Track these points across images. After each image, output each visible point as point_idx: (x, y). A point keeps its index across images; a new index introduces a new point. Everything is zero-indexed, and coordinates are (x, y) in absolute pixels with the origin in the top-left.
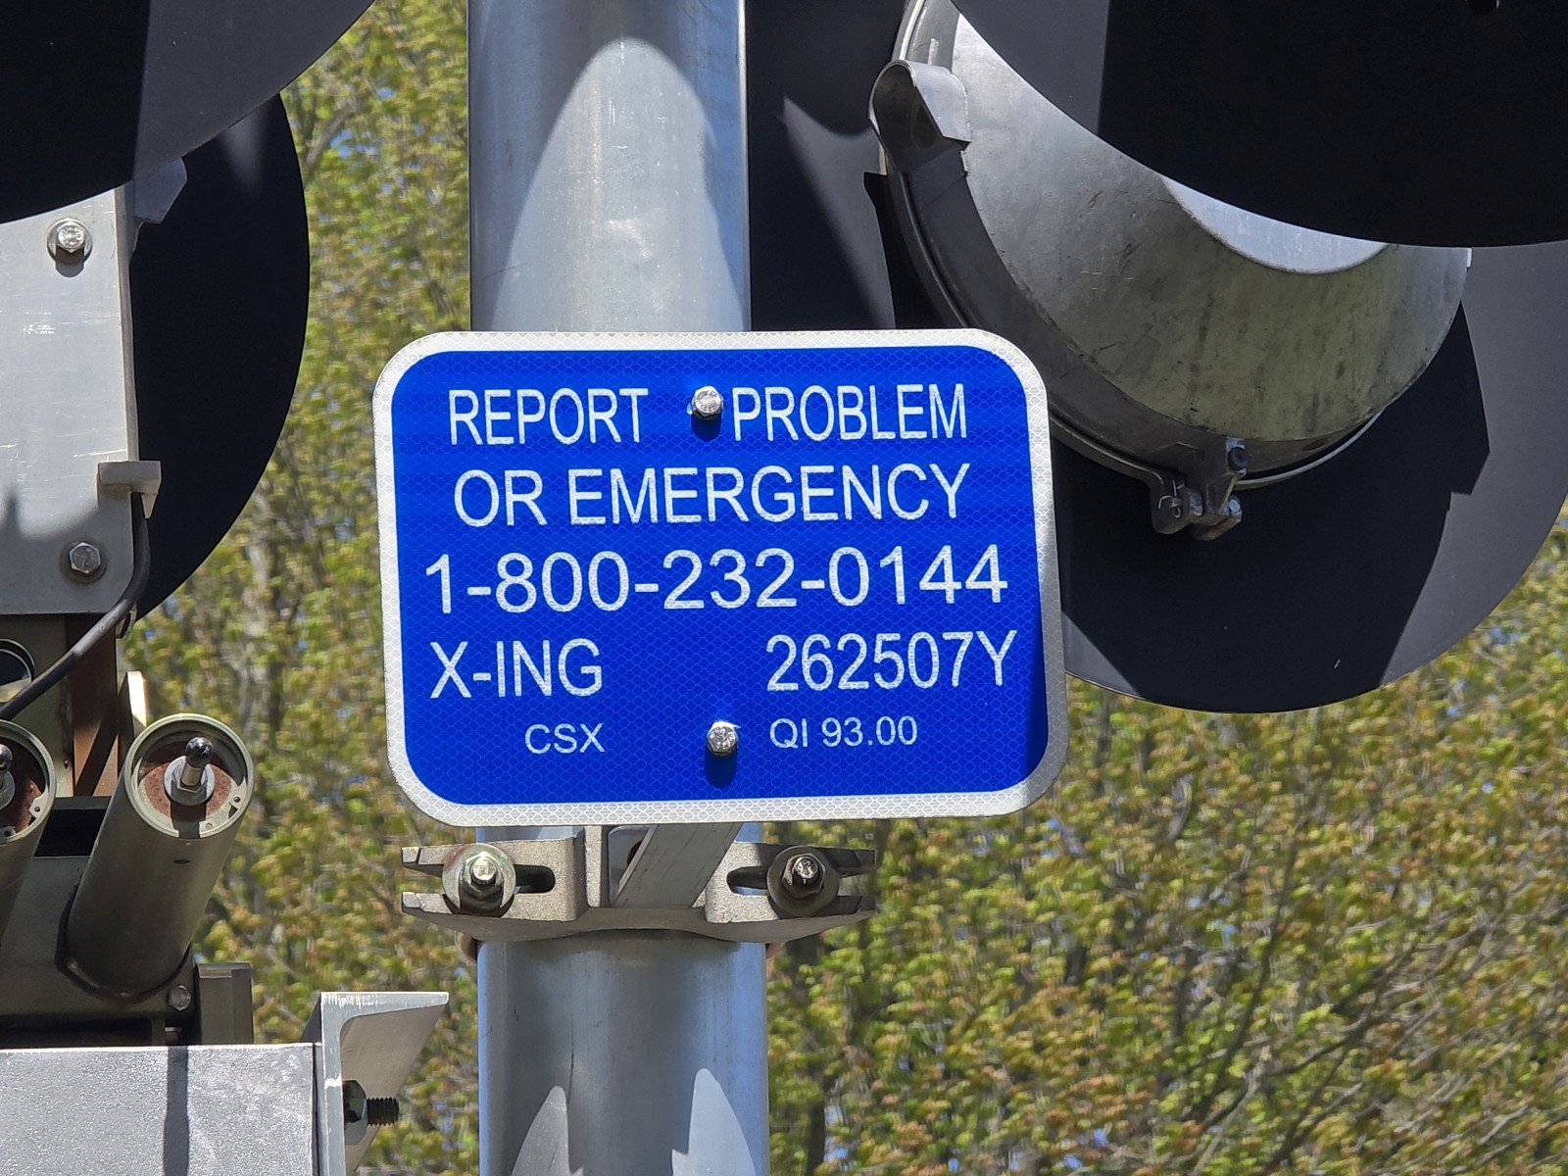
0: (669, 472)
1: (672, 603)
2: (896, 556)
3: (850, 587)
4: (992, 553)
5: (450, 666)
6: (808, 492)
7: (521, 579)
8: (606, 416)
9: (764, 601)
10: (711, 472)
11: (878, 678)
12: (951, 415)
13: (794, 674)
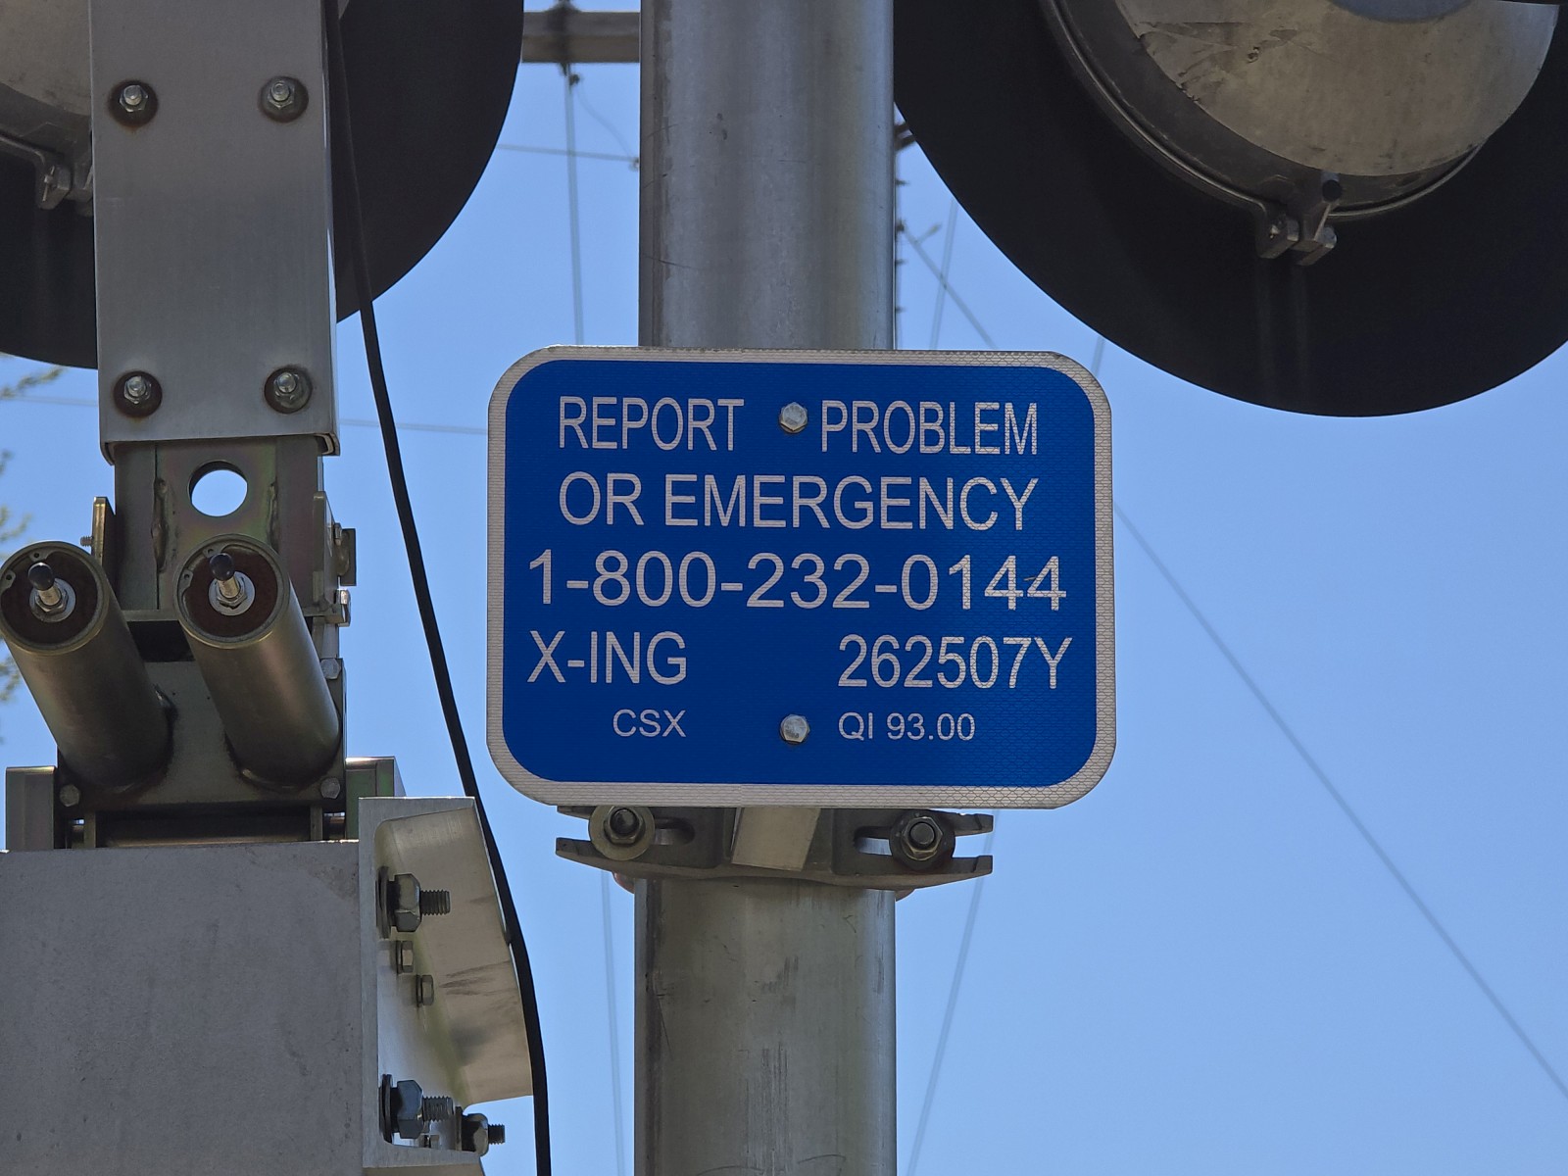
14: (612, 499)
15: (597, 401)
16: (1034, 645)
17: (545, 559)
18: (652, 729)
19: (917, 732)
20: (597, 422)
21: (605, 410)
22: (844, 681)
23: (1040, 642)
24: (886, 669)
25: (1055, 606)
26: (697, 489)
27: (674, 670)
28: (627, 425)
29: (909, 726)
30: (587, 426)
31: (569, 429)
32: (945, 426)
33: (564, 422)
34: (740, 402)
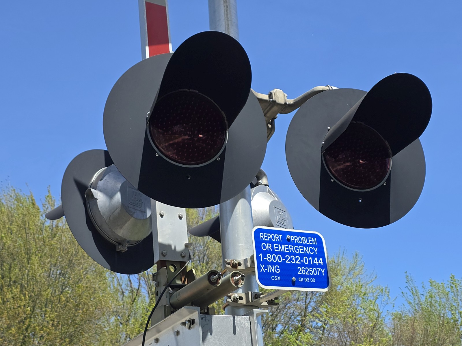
0: (285, 246)
1: (287, 262)
2: (311, 258)
3: (306, 262)
4: (321, 259)
5: (262, 268)
6: (300, 250)
7: (270, 257)
8: (278, 238)
9: (297, 263)
10: (290, 246)
11: (310, 273)
12: (315, 241)
13: (301, 272)
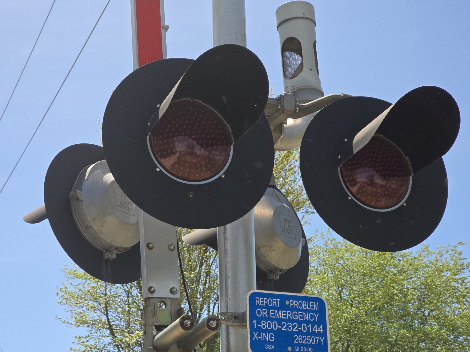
14: (263, 313)
15: (261, 298)
16: (319, 338)
17: (255, 321)
18: (270, 348)
19: (305, 350)
20: (261, 301)
21: (262, 300)
22: (295, 342)
23: (320, 337)
24: (300, 340)
25: (322, 332)
26: (274, 312)
27: (272, 339)
28: (265, 302)
29: (304, 349)
30: (259, 302)
31: (257, 302)
32: (306, 305)
33: (256, 301)
34: (280, 300)
